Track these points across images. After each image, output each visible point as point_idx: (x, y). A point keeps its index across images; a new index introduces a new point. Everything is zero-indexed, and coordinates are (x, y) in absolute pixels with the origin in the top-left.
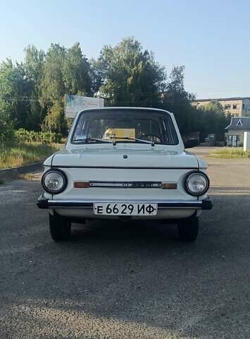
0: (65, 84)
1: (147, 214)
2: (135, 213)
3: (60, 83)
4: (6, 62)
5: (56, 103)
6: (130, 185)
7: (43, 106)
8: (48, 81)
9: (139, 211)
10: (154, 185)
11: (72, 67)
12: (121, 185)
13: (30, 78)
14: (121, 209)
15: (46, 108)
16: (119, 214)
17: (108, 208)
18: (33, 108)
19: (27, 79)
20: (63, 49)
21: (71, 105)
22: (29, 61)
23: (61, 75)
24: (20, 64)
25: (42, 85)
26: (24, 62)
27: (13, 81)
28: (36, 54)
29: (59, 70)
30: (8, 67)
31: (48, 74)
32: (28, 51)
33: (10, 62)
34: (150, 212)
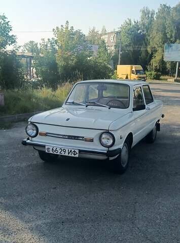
0: (168, 34)
1: (73, 155)
2: (67, 154)
3: (164, 34)
4: (128, 21)
5: (160, 50)
6: (67, 137)
7: (150, 52)
8: (155, 33)
9: (69, 153)
10: (80, 138)
11: (174, 22)
12: (62, 136)
13: (144, 31)
14: (59, 151)
15: (152, 54)
16: (58, 153)
17: (53, 150)
18: (143, 54)
19: (141, 32)
20: (169, 8)
21: (168, 52)
22: (143, 19)
23: (165, 28)
24: (136, 22)
25: (151, 36)
26: (139, 20)
27: (130, 34)
28: (149, 13)
29: (163, 25)
30: (128, 24)
31: (155, 28)
32: (143, 12)
33: (130, 20)
34: (75, 155)
